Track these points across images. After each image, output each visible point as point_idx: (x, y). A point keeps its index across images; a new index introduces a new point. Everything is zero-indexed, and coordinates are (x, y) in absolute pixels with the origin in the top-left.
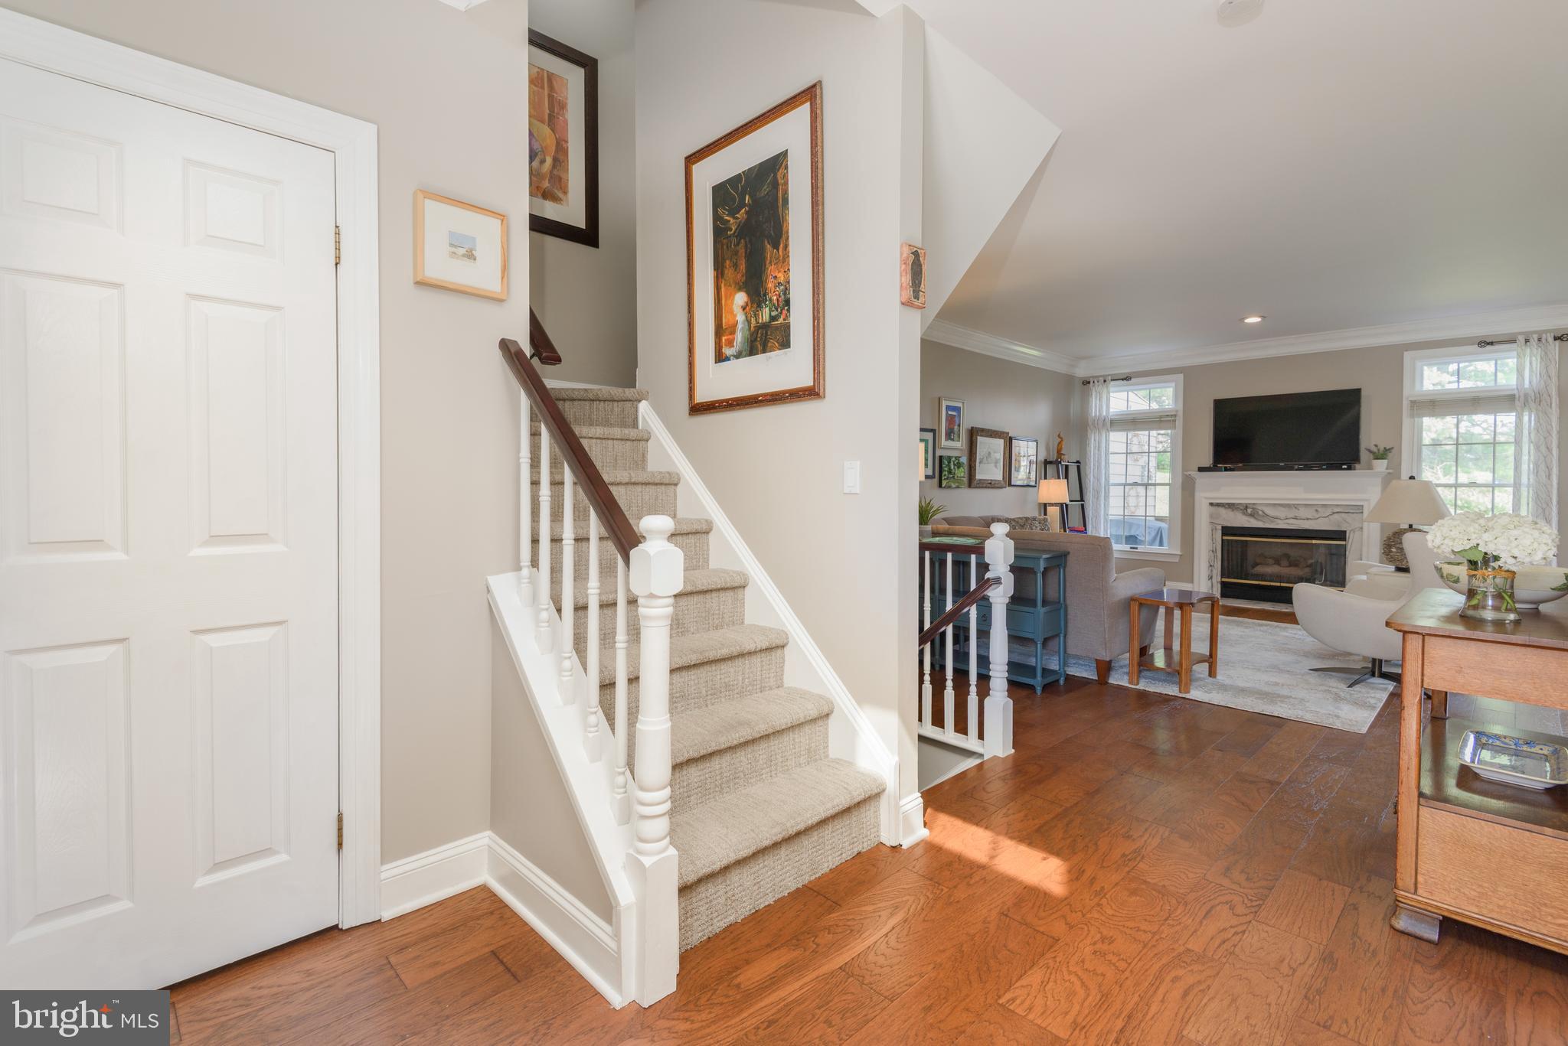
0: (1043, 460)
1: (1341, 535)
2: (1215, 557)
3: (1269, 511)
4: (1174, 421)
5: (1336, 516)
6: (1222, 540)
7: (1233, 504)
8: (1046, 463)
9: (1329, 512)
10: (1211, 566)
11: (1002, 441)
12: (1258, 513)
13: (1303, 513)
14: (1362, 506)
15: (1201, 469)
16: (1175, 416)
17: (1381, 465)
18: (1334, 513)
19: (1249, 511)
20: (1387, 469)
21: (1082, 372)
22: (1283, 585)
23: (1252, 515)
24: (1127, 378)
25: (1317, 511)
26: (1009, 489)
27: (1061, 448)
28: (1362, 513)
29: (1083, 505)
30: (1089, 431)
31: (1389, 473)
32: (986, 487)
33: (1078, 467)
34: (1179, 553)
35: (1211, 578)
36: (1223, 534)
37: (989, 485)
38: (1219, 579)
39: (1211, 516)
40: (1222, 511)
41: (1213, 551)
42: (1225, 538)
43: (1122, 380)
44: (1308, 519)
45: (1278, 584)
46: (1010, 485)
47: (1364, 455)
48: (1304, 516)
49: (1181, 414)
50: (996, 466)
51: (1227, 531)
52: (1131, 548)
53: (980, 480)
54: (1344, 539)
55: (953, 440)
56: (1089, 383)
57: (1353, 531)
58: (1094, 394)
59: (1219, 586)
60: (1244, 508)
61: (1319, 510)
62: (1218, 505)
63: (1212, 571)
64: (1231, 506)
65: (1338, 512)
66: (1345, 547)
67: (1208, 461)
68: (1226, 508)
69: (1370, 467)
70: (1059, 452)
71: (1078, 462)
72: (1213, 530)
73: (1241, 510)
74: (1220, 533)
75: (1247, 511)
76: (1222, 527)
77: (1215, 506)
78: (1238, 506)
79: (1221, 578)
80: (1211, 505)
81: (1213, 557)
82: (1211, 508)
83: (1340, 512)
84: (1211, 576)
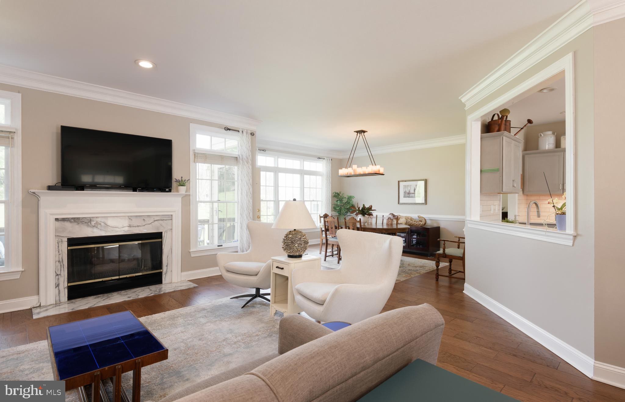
1: (159, 235)
2: (62, 266)
3: (110, 222)
4: (11, 138)
5: (156, 222)
6: (68, 250)
7: (78, 218)
9: (152, 220)
10: (58, 275)
12: (100, 224)
14: (172, 215)
15: (50, 188)
16: (12, 132)
17: (182, 189)
18: (155, 221)
19: (93, 223)
20: (185, 192)
22: (121, 277)
25: (144, 220)
28: (172, 219)
31: (186, 195)
34: (20, 269)
35: (57, 286)
36: (69, 245)
38: (66, 285)
39: (56, 230)
40: (67, 224)
41: (59, 261)
42: (69, 248)
44: (138, 226)
45: (117, 277)
47: (174, 184)
48: (135, 224)
49: (19, 132)
51: (72, 242)
54: (161, 238)
57: (166, 232)
59: (66, 290)
60: (89, 222)
61: (146, 219)
62: (64, 220)
63: (58, 279)
64: (76, 220)
65: (157, 220)
66: (161, 242)
67: (54, 180)
68: (71, 222)
69: (177, 191)
72: (60, 242)
73: (86, 223)
74: (65, 244)
75: (91, 224)
76: (68, 239)
77: (60, 220)
78: (83, 220)
79: (68, 283)
80: (57, 220)
81: (59, 267)
82: (57, 222)
83: (159, 220)
84: (59, 284)
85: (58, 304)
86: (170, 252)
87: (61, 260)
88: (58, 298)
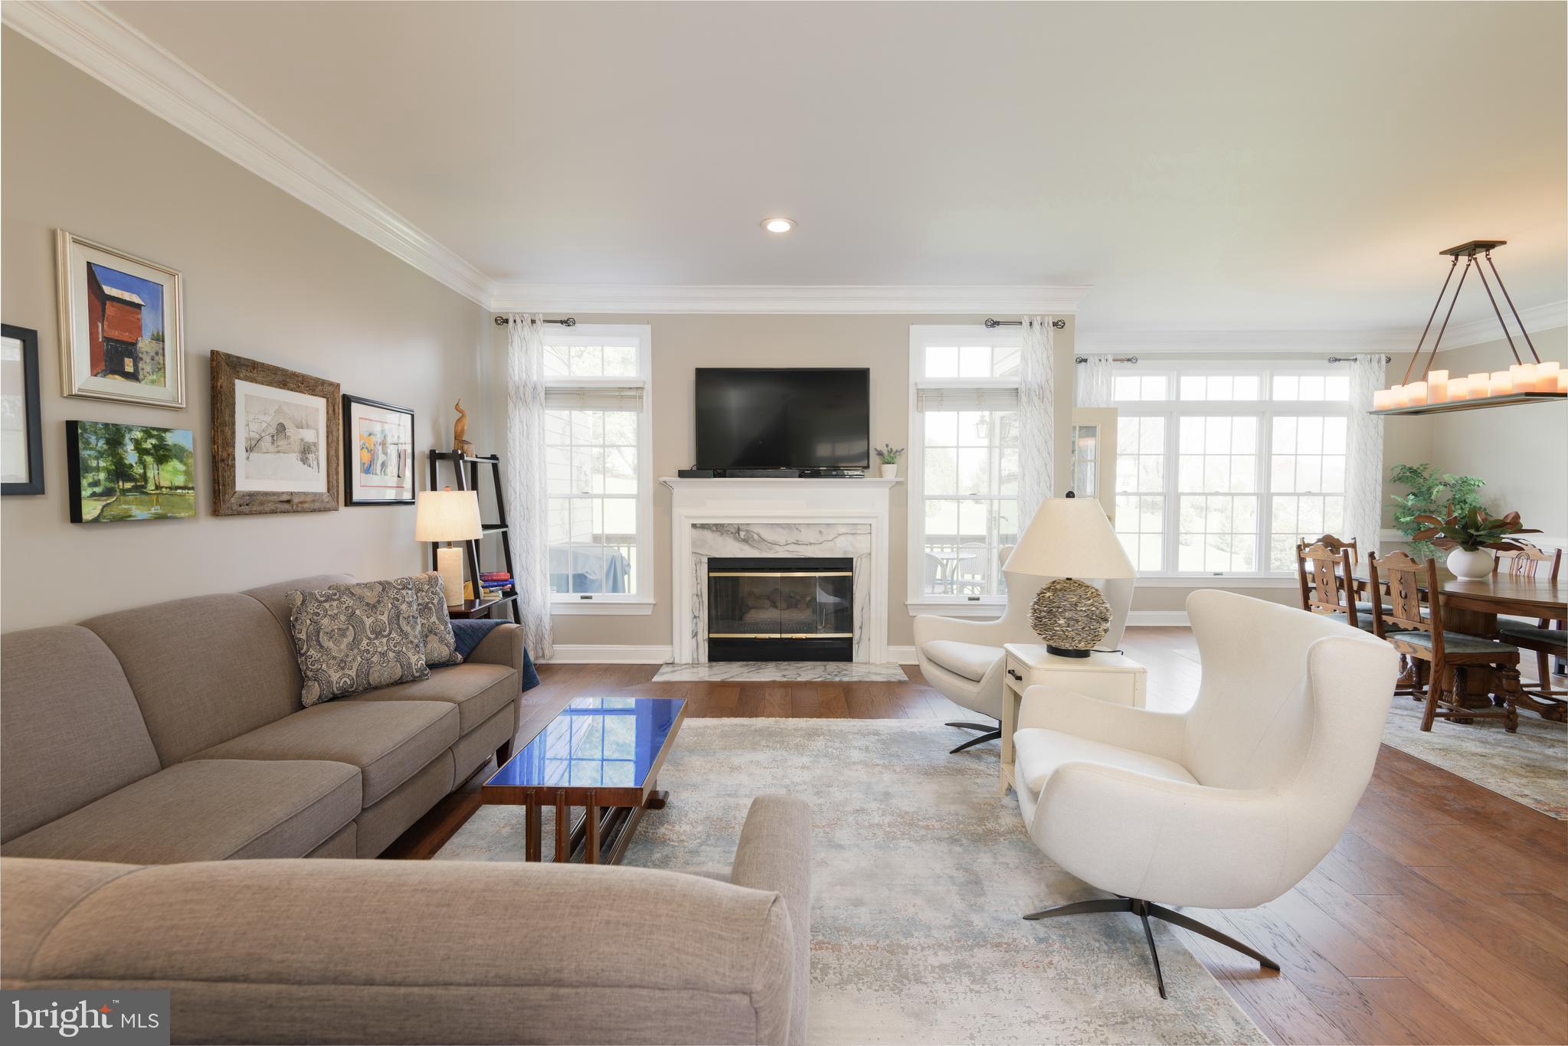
0: (427, 452)
1: (846, 564)
2: (701, 603)
3: (767, 535)
4: (641, 397)
5: (842, 538)
6: (709, 577)
7: (722, 525)
8: (434, 456)
9: (834, 532)
10: (695, 617)
11: (320, 404)
12: (752, 537)
13: (807, 535)
14: (870, 525)
15: (682, 474)
16: (642, 388)
17: (890, 471)
18: (840, 535)
19: (742, 534)
20: (895, 475)
21: (495, 302)
22: (784, 636)
23: (745, 541)
24: (567, 322)
25: (821, 532)
26: (346, 512)
27: (463, 431)
28: (870, 533)
29: (505, 534)
30: (511, 405)
31: (898, 483)
32: (274, 512)
33: (495, 467)
34: (652, 601)
35: (695, 635)
36: (710, 570)
37: (287, 507)
38: (706, 636)
39: (694, 544)
40: (708, 535)
41: (697, 595)
42: (712, 574)
43: (562, 322)
44: (811, 544)
45: (778, 636)
46: (349, 501)
47: (874, 459)
48: (808, 540)
49: (649, 387)
50: (304, 461)
51: (715, 564)
52: (583, 598)
53: (252, 495)
54: (851, 570)
55: (133, 377)
56: (506, 321)
57: (860, 557)
58: (515, 344)
59: (707, 645)
60: (737, 532)
61: (823, 530)
62: (703, 527)
63: (697, 624)
64: (719, 528)
65: (843, 534)
66: (850, 580)
67: (688, 461)
68: (713, 531)
69: (879, 473)
70: (459, 437)
71: (494, 457)
72: (698, 563)
73: (732, 533)
74: (705, 567)
75: (739, 535)
76: (708, 559)
77: (699, 527)
78: (728, 528)
79: (709, 633)
80: (694, 526)
81: (698, 605)
82: (694, 531)
83: (847, 534)
84: (697, 632)
85: (695, 664)
86: (867, 600)
87: (699, 594)
88: (695, 656)
